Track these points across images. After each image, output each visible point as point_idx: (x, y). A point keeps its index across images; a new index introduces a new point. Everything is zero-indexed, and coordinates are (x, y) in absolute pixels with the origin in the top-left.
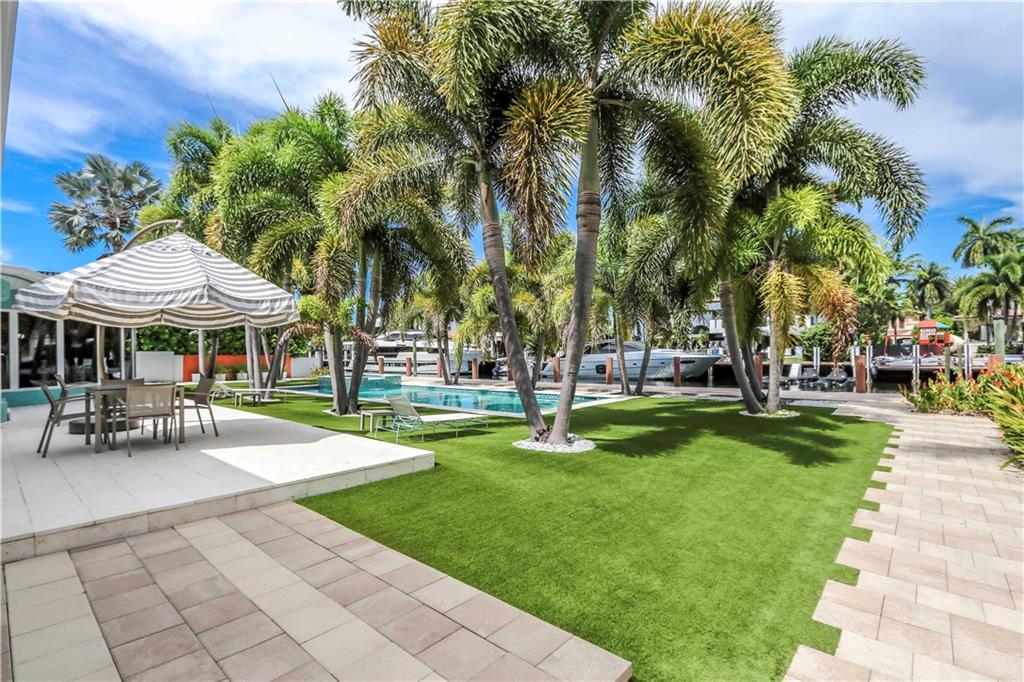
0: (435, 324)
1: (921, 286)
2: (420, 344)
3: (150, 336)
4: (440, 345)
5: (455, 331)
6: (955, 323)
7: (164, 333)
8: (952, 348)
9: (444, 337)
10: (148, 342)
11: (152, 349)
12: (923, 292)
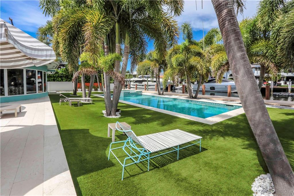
0: (155, 71)
2: (149, 79)
3: (65, 77)
4: (157, 80)
5: (162, 74)
7: (69, 76)
9: (158, 77)
10: (65, 79)
11: (66, 81)
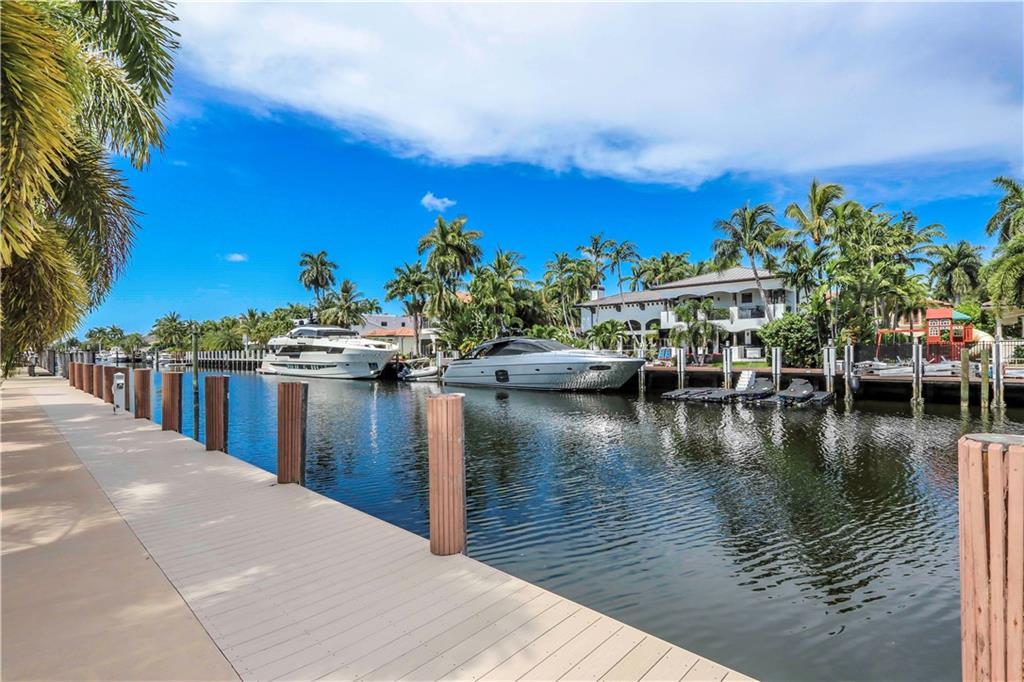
1: (947, 271)
6: (983, 313)
8: (974, 350)
12: (951, 277)
